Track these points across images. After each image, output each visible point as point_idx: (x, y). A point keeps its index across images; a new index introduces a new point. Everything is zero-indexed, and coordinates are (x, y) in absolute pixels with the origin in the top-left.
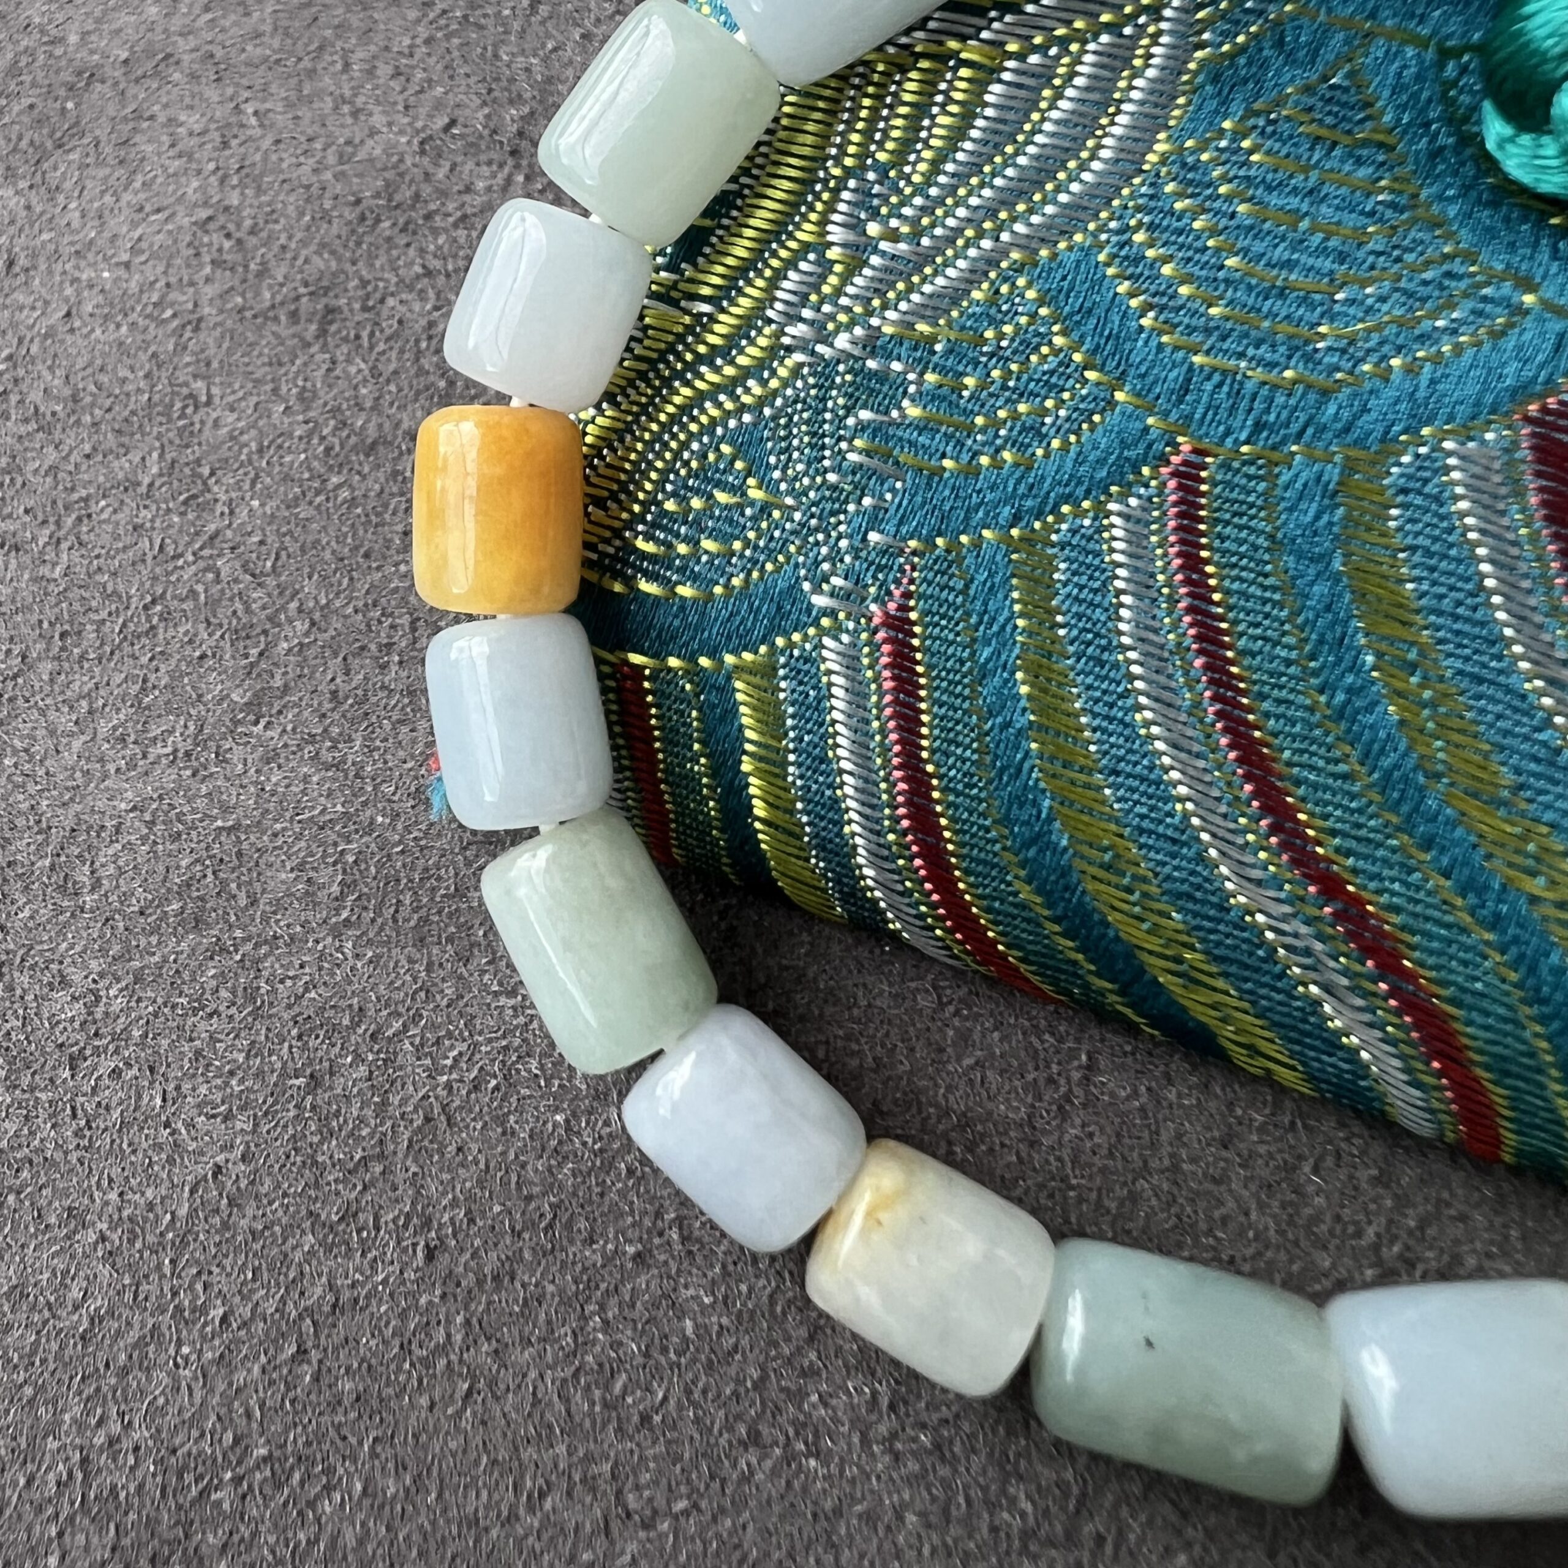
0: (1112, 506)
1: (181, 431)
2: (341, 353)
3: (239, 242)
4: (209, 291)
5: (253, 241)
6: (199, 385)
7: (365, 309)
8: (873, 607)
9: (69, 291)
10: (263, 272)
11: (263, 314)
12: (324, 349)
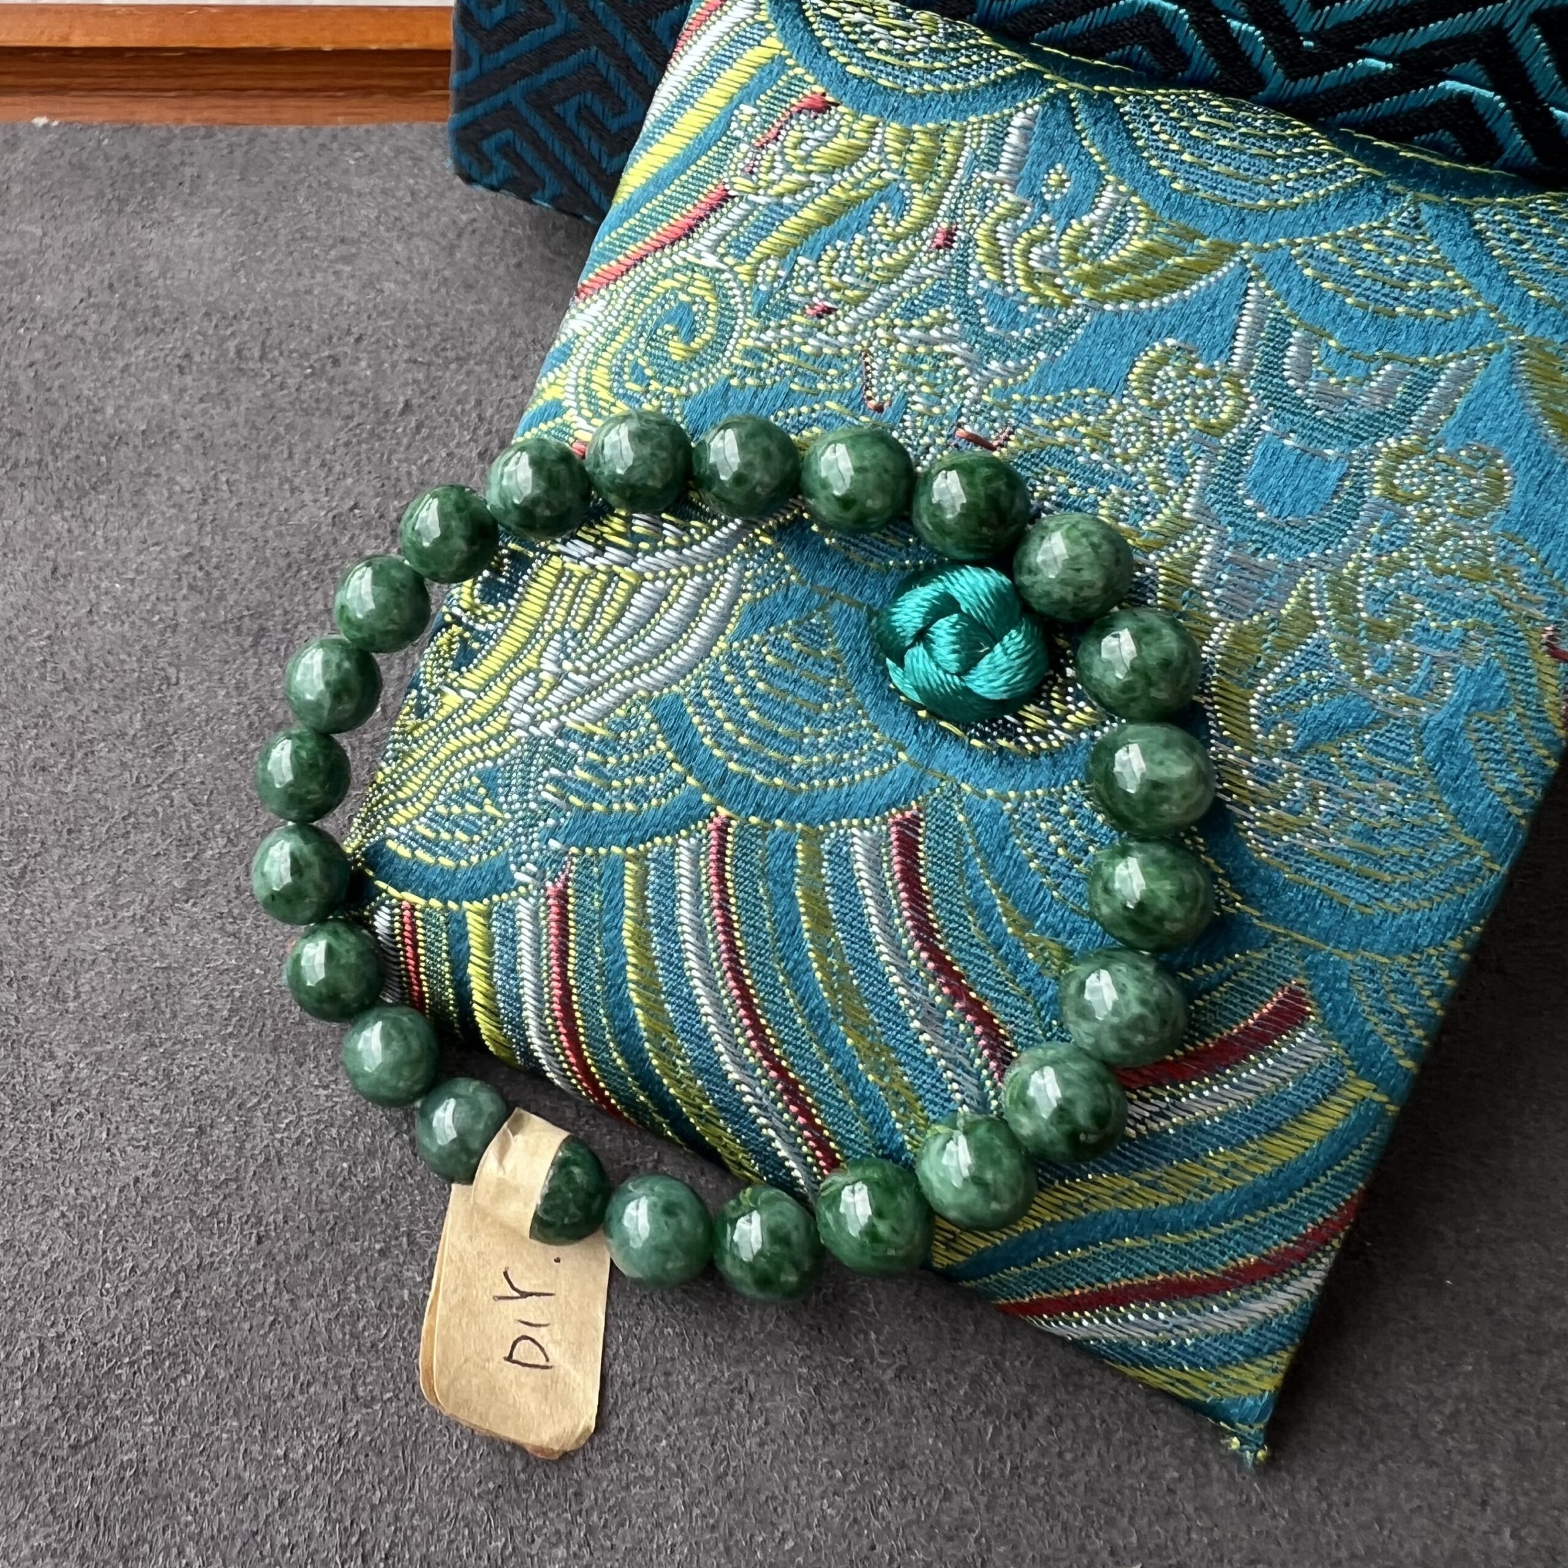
0: (681, 842)
1: (157, 701)
2: (266, 659)
3: (208, 574)
4: (185, 606)
5: (216, 574)
6: (172, 671)
7: (285, 630)
8: (549, 884)
9: (92, 595)
10: (221, 598)
11: (218, 626)
12: (255, 654)
